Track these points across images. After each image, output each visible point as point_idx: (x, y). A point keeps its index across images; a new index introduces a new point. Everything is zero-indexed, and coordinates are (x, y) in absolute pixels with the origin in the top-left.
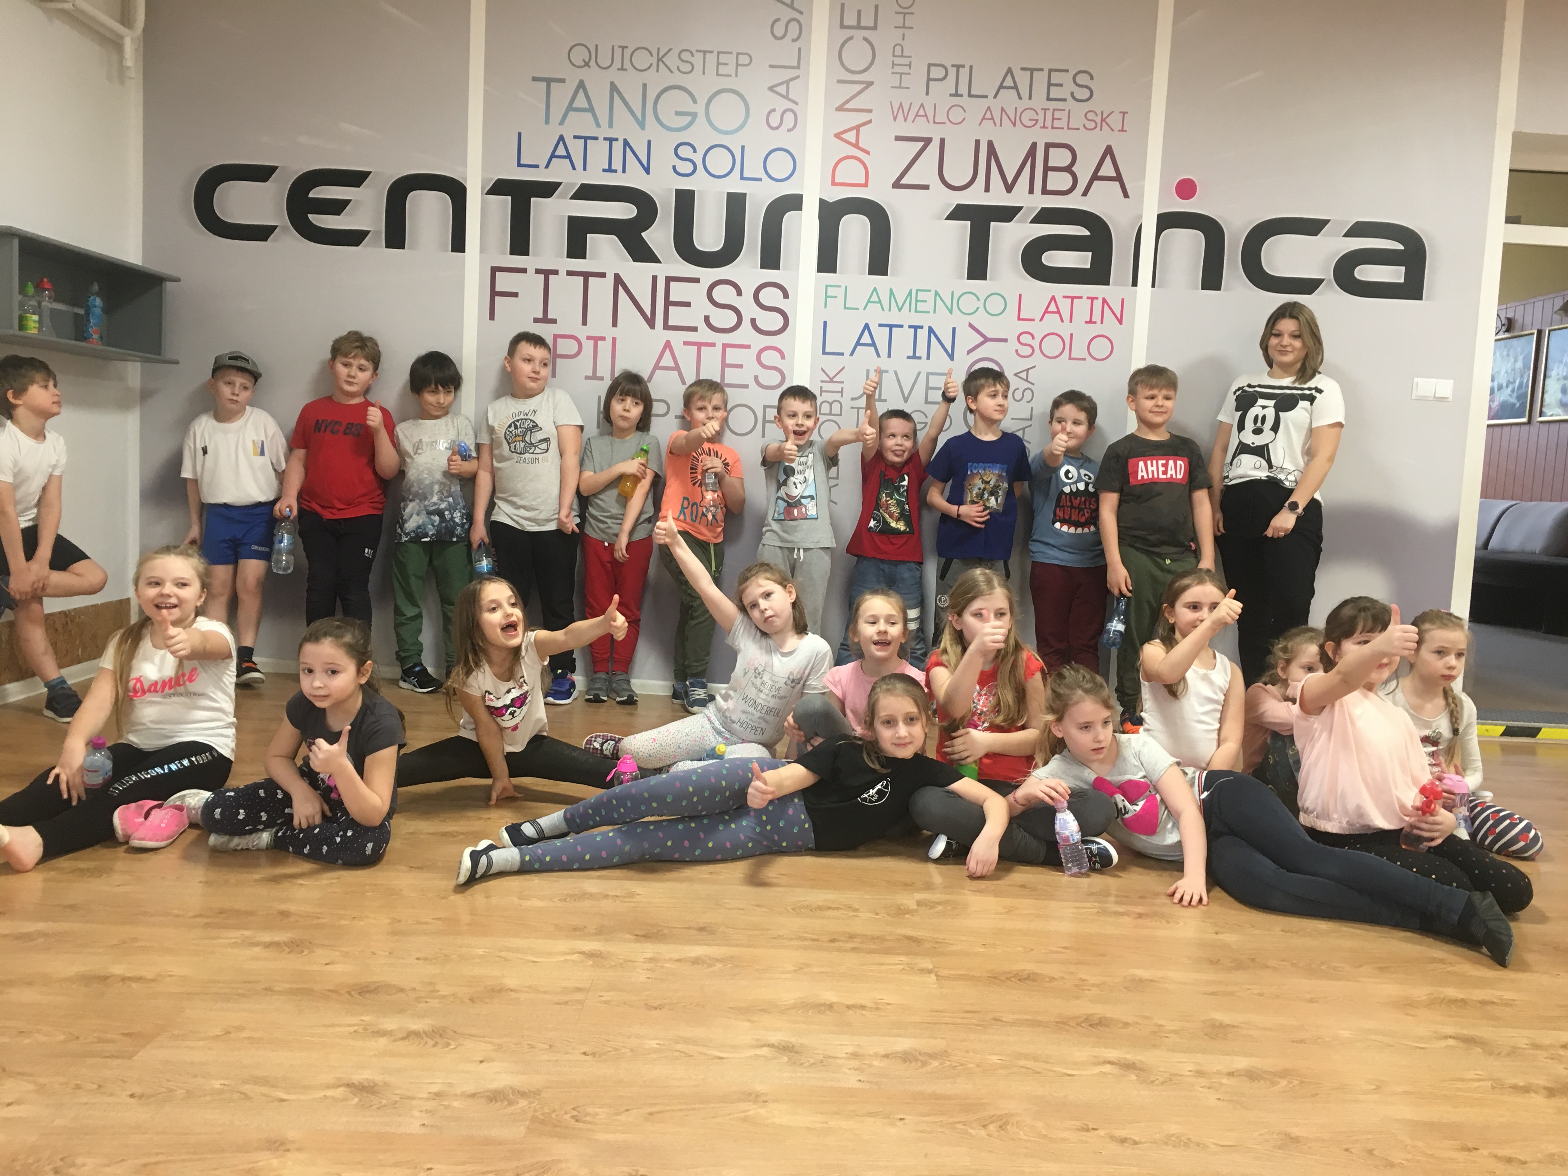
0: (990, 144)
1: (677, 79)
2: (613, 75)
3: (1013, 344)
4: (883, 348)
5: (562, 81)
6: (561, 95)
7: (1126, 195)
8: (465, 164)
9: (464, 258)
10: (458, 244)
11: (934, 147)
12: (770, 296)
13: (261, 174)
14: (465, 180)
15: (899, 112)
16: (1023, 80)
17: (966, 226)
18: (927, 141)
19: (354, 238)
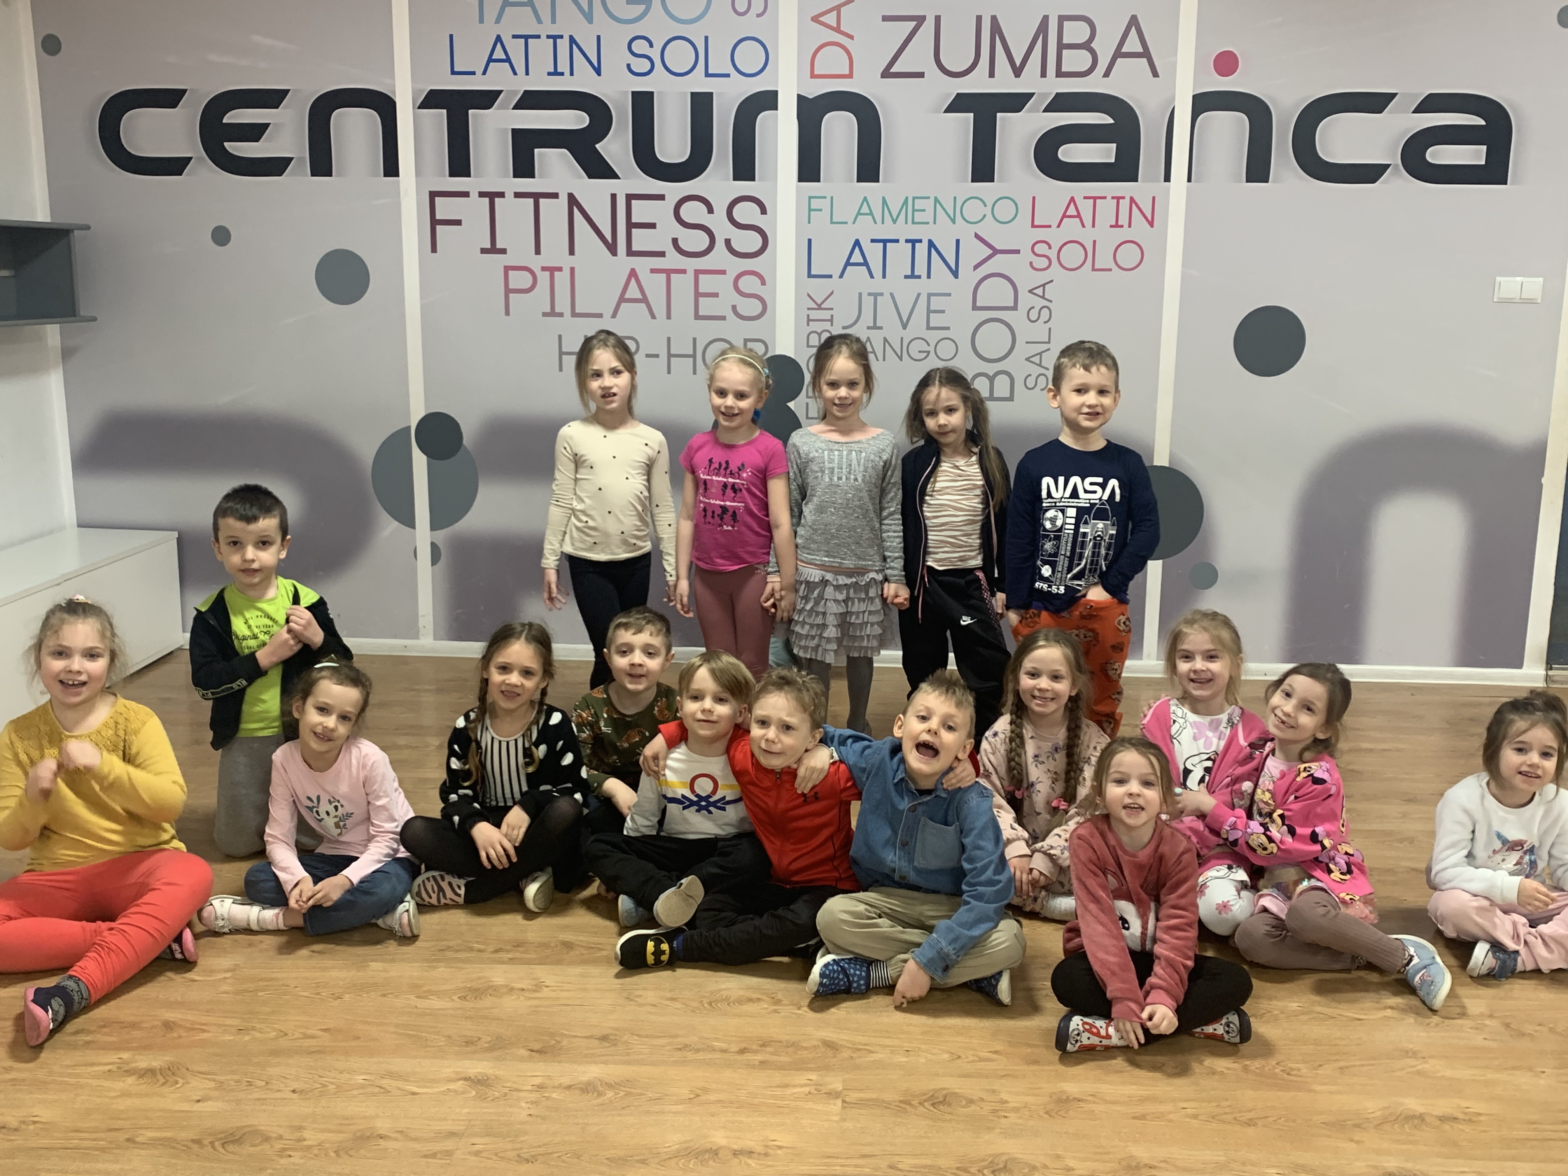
0: (994, 19)
3: (1027, 256)
7: (1155, 74)
8: (392, 76)
9: (398, 183)
10: (391, 168)
12: (746, 213)
13: (168, 97)
14: (394, 94)
17: (968, 119)
18: (920, 20)
19: (276, 168)
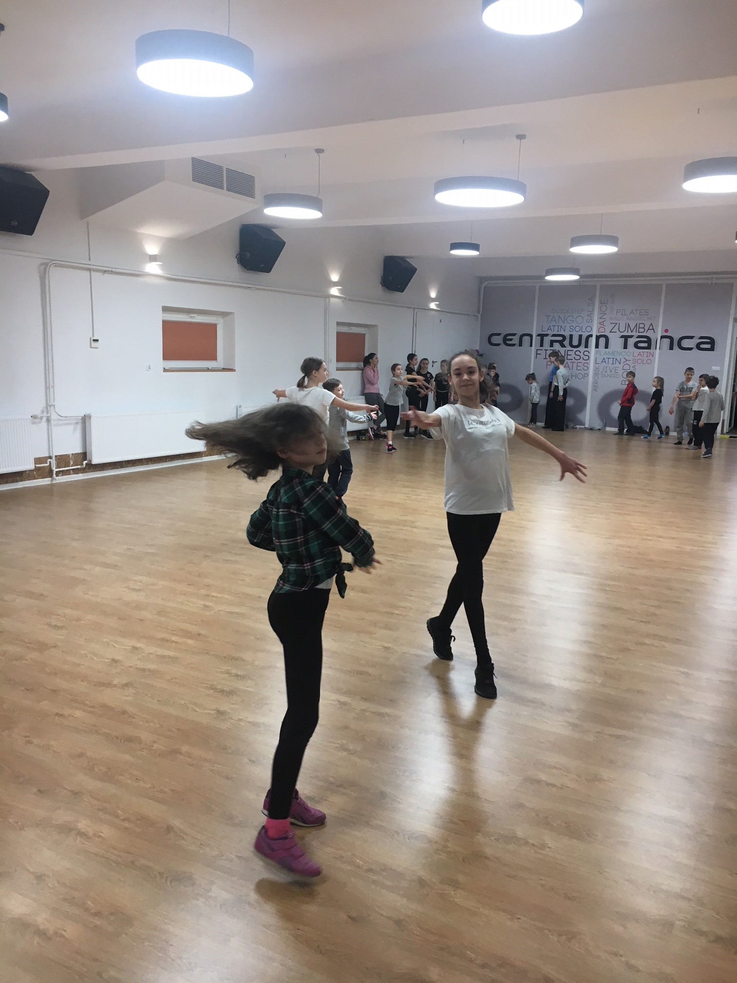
0: (628, 324)
1: (571, 315)
2: (559, 314)
3: (632, 361)
4: (607, 362)
5: (550, 316)
6: (550, 318)
7: (654, 332)
10: (531, 346)
11: (618, 325)
12: (586, 353)
13: (499, 334)
15: (611, 318)
16: (635, 311)
18: (617, 324)
19: (514, 345)
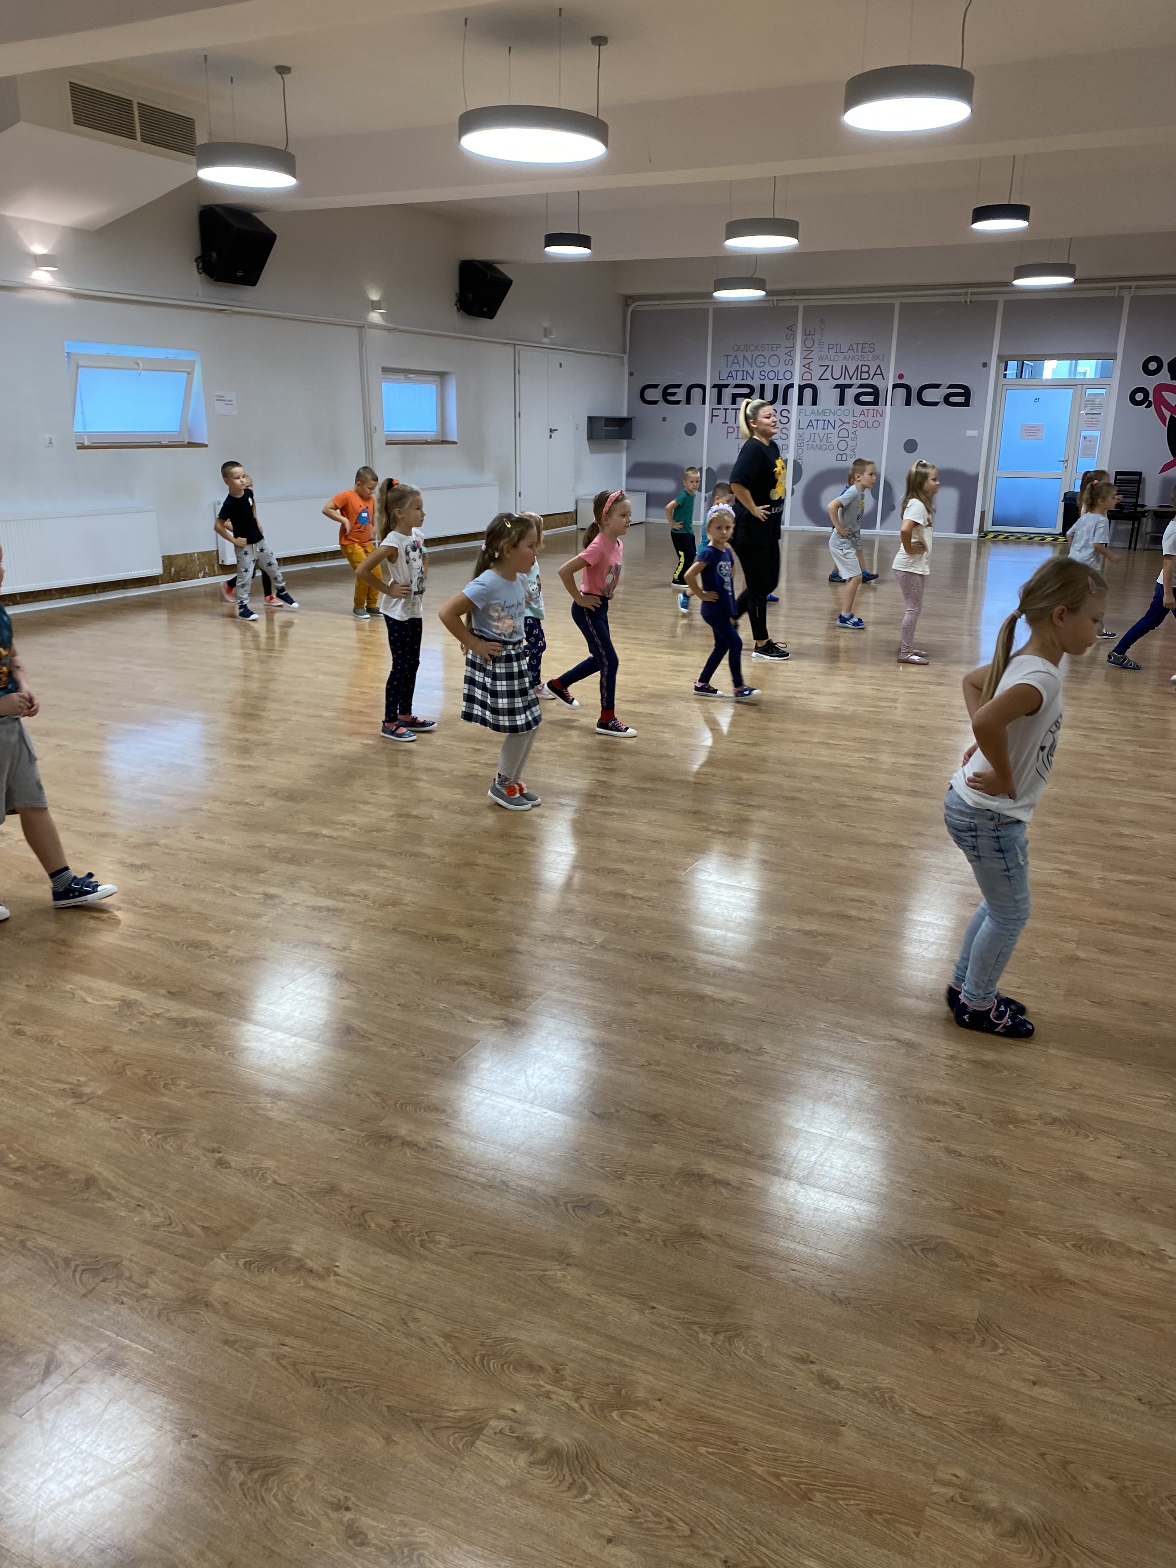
0: (846, 366)
1: (762, 353)
2: (744, 353)
3: (851, 424)
4: (815, 427)
5: (731, 356)
6: (731, 359)
7: (884, 379)
8: (706, 381)
9: (705, 406)
10: (704, 403)
11: (830, 368)
13: (656, 386)
14: (706, 385)
15: (821, 358)
16: (855, 347)
17: (839, 390)
18: (828, 366)
19: (678, 402)
